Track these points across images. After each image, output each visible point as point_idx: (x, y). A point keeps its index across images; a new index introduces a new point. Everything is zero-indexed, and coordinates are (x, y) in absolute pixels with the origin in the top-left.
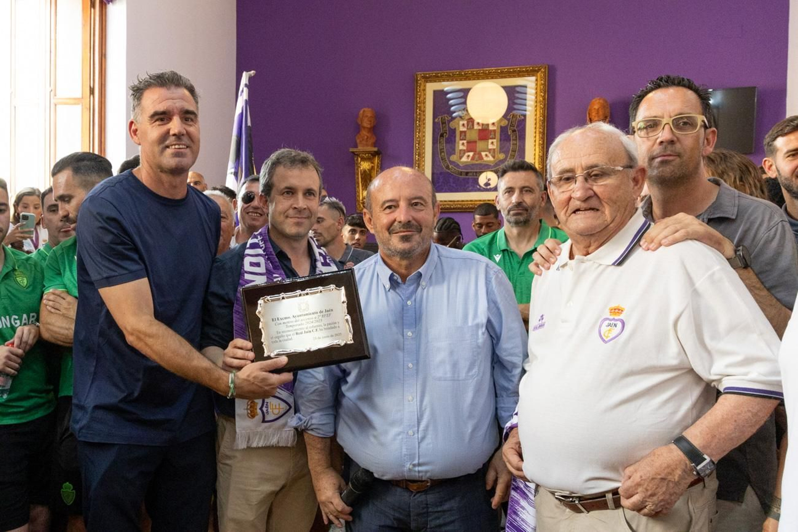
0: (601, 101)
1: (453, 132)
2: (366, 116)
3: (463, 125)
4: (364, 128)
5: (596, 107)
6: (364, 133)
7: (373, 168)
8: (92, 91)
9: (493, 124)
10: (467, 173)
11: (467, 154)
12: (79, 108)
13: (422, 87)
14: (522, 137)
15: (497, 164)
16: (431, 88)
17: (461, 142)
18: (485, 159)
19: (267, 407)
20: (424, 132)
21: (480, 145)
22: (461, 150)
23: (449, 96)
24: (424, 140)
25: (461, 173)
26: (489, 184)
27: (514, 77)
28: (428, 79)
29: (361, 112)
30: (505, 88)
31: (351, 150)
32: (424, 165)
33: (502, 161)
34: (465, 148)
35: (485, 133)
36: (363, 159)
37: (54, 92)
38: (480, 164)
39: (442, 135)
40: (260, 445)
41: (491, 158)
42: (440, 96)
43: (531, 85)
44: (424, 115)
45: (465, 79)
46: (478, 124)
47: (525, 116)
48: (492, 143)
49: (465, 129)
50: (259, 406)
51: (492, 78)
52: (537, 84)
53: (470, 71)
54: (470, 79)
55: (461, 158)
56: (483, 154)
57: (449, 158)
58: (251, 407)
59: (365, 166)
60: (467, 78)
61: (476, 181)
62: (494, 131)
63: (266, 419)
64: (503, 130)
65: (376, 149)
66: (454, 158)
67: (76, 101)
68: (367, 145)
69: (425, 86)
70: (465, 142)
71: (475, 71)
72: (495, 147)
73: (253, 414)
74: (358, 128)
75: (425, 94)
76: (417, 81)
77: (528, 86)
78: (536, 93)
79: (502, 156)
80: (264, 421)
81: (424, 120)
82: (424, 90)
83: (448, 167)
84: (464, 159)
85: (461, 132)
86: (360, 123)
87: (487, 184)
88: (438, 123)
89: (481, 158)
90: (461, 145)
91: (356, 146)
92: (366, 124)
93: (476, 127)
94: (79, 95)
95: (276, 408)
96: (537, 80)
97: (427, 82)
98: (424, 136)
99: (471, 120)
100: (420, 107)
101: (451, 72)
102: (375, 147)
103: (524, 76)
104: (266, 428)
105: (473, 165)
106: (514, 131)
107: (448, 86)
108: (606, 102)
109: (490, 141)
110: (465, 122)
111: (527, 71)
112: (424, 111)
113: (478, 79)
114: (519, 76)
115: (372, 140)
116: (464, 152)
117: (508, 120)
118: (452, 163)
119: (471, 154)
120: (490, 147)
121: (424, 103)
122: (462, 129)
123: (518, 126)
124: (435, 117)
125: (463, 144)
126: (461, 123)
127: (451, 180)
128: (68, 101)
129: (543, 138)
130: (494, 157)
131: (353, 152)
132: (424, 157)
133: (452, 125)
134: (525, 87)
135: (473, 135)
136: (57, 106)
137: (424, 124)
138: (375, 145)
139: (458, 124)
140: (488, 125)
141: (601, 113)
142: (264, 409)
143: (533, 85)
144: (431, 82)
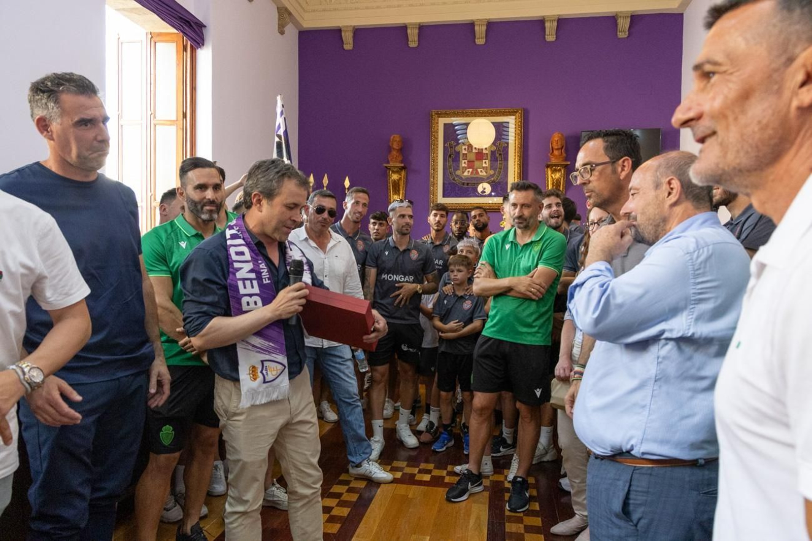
0: (560, 135)
1: (458, 153)
2: (395, 140)
3: (465, 149)
4: (394, 149)
5: (556, 139)
6: (394, 153)
7: (400, 178)
8: (185, 116)
9: (486, 149)
10: (468, 184)
11: (468, 170)
12: (174, 128)
13: (436, 121)
14: (506, 159)
15: (488, 178)
16: (442, 121)
17: (464, 161)
18: (480, 174)
19: (266, 370)
20: (437, 153)
21: (477, 164)
22: (463, 167)
23: (456, 128)
24: (437, 160)
25: (463, 184)
26: (485, 192)
27: (500, 116)
28: (440, 115)
29: (392, 137)
30: (493, 123)
31: (385, 165)
32: (437, 178)
33: (492, 176)
34: (466, 166)
35: (480, 155)
36: (393, 172)
37: (153, 115)
38: (477, 178)
39: (450, 156)
40: (263, 402)
41: (484, 174)
42: (449, 128)
43: (512, 122)
44: (437, 141)
45: (466, 117)
46: (475, 148)
47: (508, 143)
48: (485, 162)
49: (466, 152)
50: (259, 370)
51: (485, 116)
52: (516, 122)
53: (469, 110)
54: (469, 117)
55: (463, 173)
56: (479, 170)
57: (455, 173)
58: (253, 372)
59: (395, 177)
60: (467, 115)
61: (476, 190)
62: (487, 154)
63: (266, 381)
64: (493, 153)
65: (403, 165)
66: (458, 173)
67: (172, 123)
68: (396, 162)
69: (438, 120)
70: (466, 161)
71: (473, 110)
72: (487, 166)
73: (255, 377)
74: (390, 149)
75: (438, 126)
76: (432, 115)
77: (510, 122)
78: (516, 128)
79: (492, 172)
80: (265, 382)
81: (437, 144)
82: (437, 123)
83: (454, 179)
84: (466, 174)
85: (464, 154)
86: (391, 145)
87: (483, 192)
88: (447, 147)
89: (477, 173)
90: (463, 164)
91: (388, 162)
92: (395, 146)
93: (474, 151)
94: (175, 118)
95: (274, 370)
96: (516, 119)
97: (439, 117)
98: (437, 156)
99: (470, 146)
100: (434, 135)
101: (456, 111)
102: (402, 163)
103: (507, 115)
104: (267, 387)
105: (472, 178)
106: (500, 154)
107: (455, 121)
108: (562, 135)
109: (484, 161)
110: (466, 147)
111: (509, 112)
112: (437, 138)
113: (475, 116)
114: (504, 115)
115: (400, 158)
116: (466, 168)
117: (496, 146)
118: (457, 176)
119: (471, 170)
120: (484, 165)
121: (437, 132)
122: (464, 152)
123: (503, 151)
124: (444, 143)
125: (465, 163)
126: (464, 147)
127: (457, 189)
128: (166, 122)
129: (520, 160)
130: (486, 173)
131: (386, 167)
132: (437, 171)
133: (457, 149)
134: (508, 123)
135: (472, 157)
136: (157, 126)
137: (437, 147)
138: (402, 162)
139: (462, 148)
140: (482, 149)
141: (559, 143)
142: (264, 372)
143: (514, 121)
144: (442, 117)
